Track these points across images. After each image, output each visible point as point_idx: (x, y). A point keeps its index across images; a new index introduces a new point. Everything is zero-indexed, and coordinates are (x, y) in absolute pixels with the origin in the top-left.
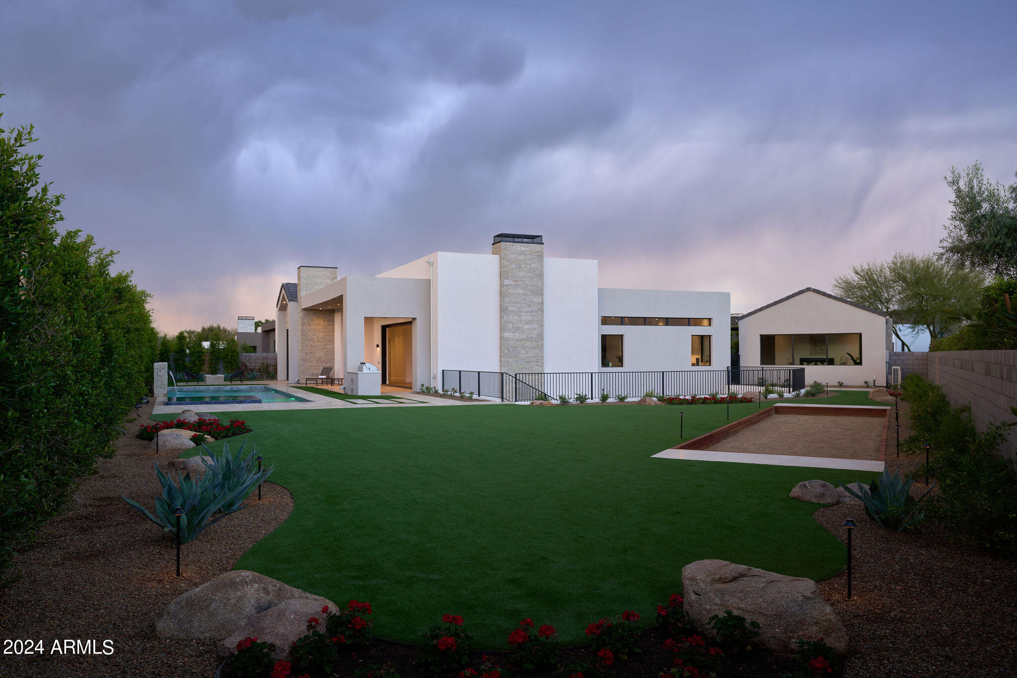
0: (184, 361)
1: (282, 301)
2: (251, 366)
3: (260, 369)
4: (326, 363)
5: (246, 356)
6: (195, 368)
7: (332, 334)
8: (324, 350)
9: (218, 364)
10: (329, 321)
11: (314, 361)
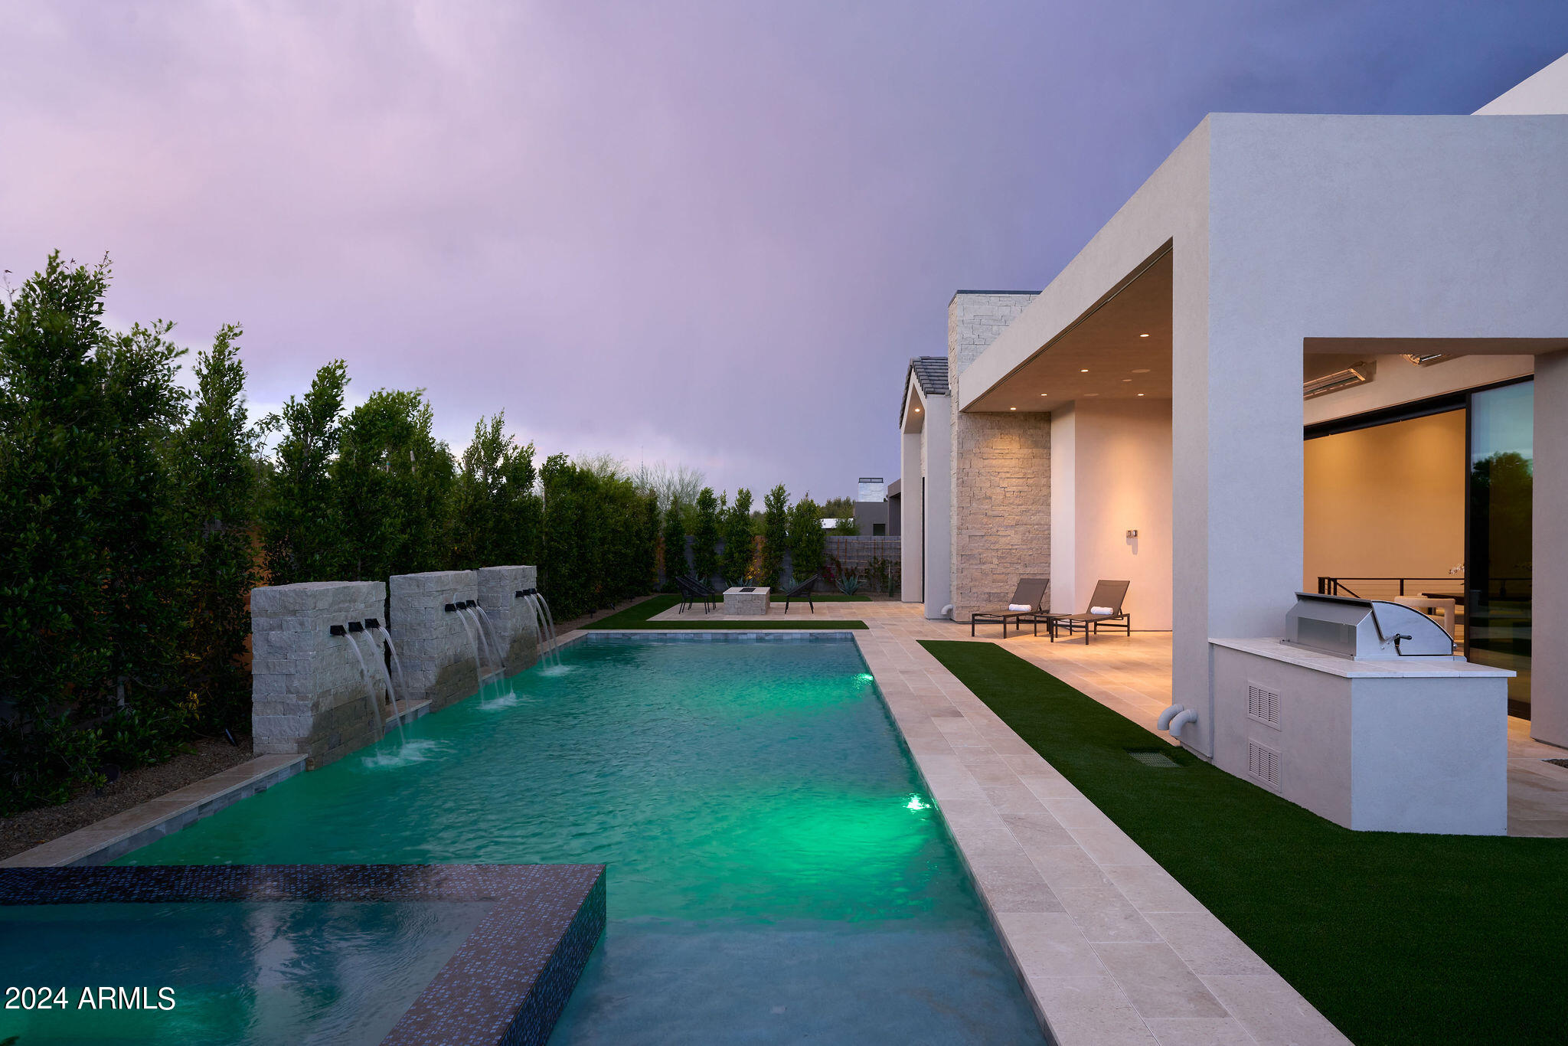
0: (713, 553)
1: (913, 406)
2: (849, 564)
3: (867, 571)
4: (1026, 566)
5: (838, 543)
6: (732, 569)
7: (1044, 481)
8: (1022, 529)
9: (781, 558)
10: (1036, 444)
11: (995, 561)
